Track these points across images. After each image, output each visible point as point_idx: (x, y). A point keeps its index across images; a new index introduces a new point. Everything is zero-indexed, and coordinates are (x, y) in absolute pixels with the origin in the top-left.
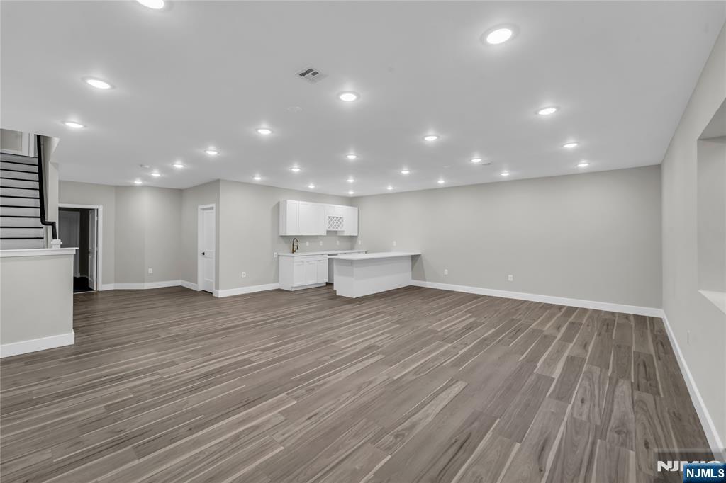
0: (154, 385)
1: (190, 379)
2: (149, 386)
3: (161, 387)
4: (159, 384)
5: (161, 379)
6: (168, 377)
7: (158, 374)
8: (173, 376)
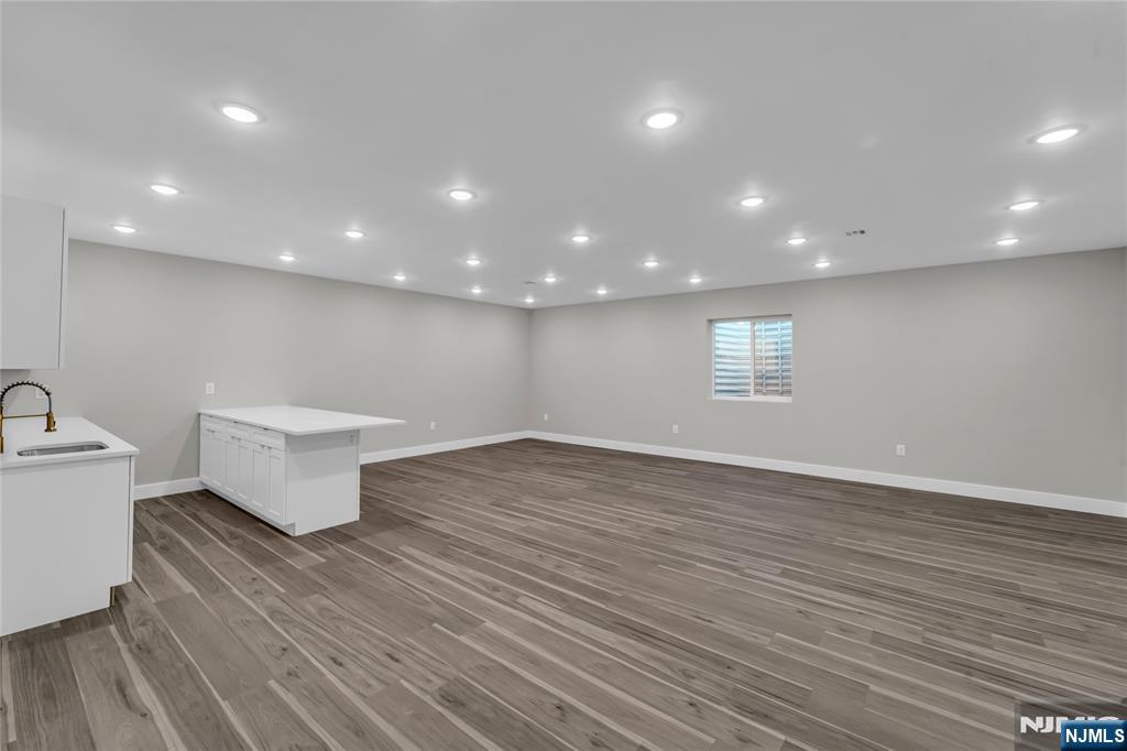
0: (948, 628)
1: (891, 604)
2: (958, 633)
3: (939, 620)
4: (940, 624)
5: (927, 629)
6: (917, 624)
7: (925, 640)
8: (906, 621)
